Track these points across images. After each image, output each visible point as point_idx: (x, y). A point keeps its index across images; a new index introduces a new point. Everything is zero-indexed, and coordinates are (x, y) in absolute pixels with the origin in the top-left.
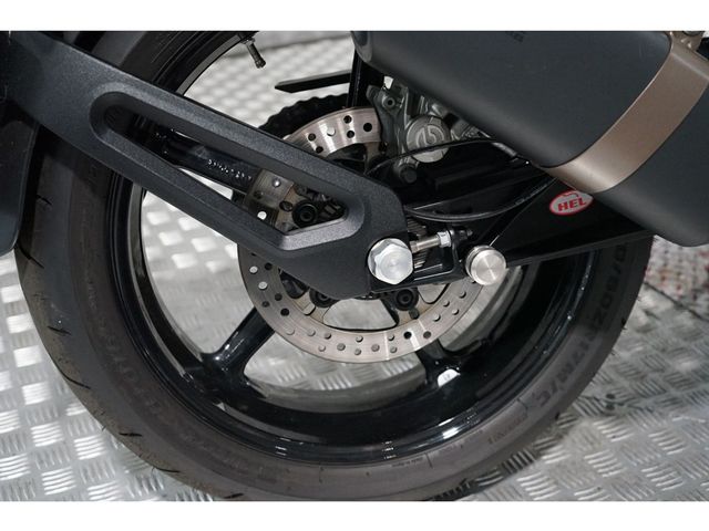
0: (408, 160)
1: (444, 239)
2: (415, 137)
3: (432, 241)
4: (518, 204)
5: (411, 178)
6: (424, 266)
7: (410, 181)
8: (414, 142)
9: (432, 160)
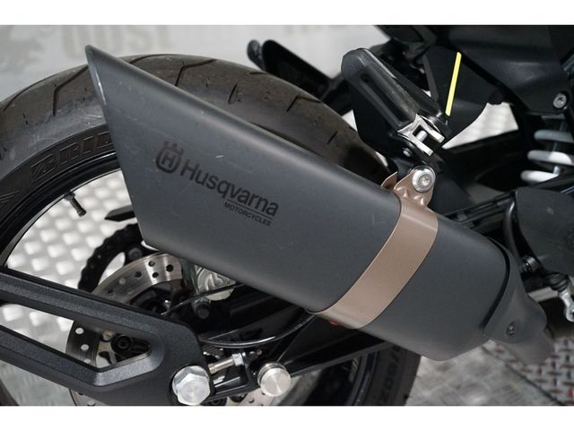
0: (202, 299)
1: (238, 359)
2: (204, 281)
3: (228, 362)
4: (296, 328)
5: (204, 315)
6: (224, 380)
7: (204, 317)
8: (204, 286)
9: (220, 298)
